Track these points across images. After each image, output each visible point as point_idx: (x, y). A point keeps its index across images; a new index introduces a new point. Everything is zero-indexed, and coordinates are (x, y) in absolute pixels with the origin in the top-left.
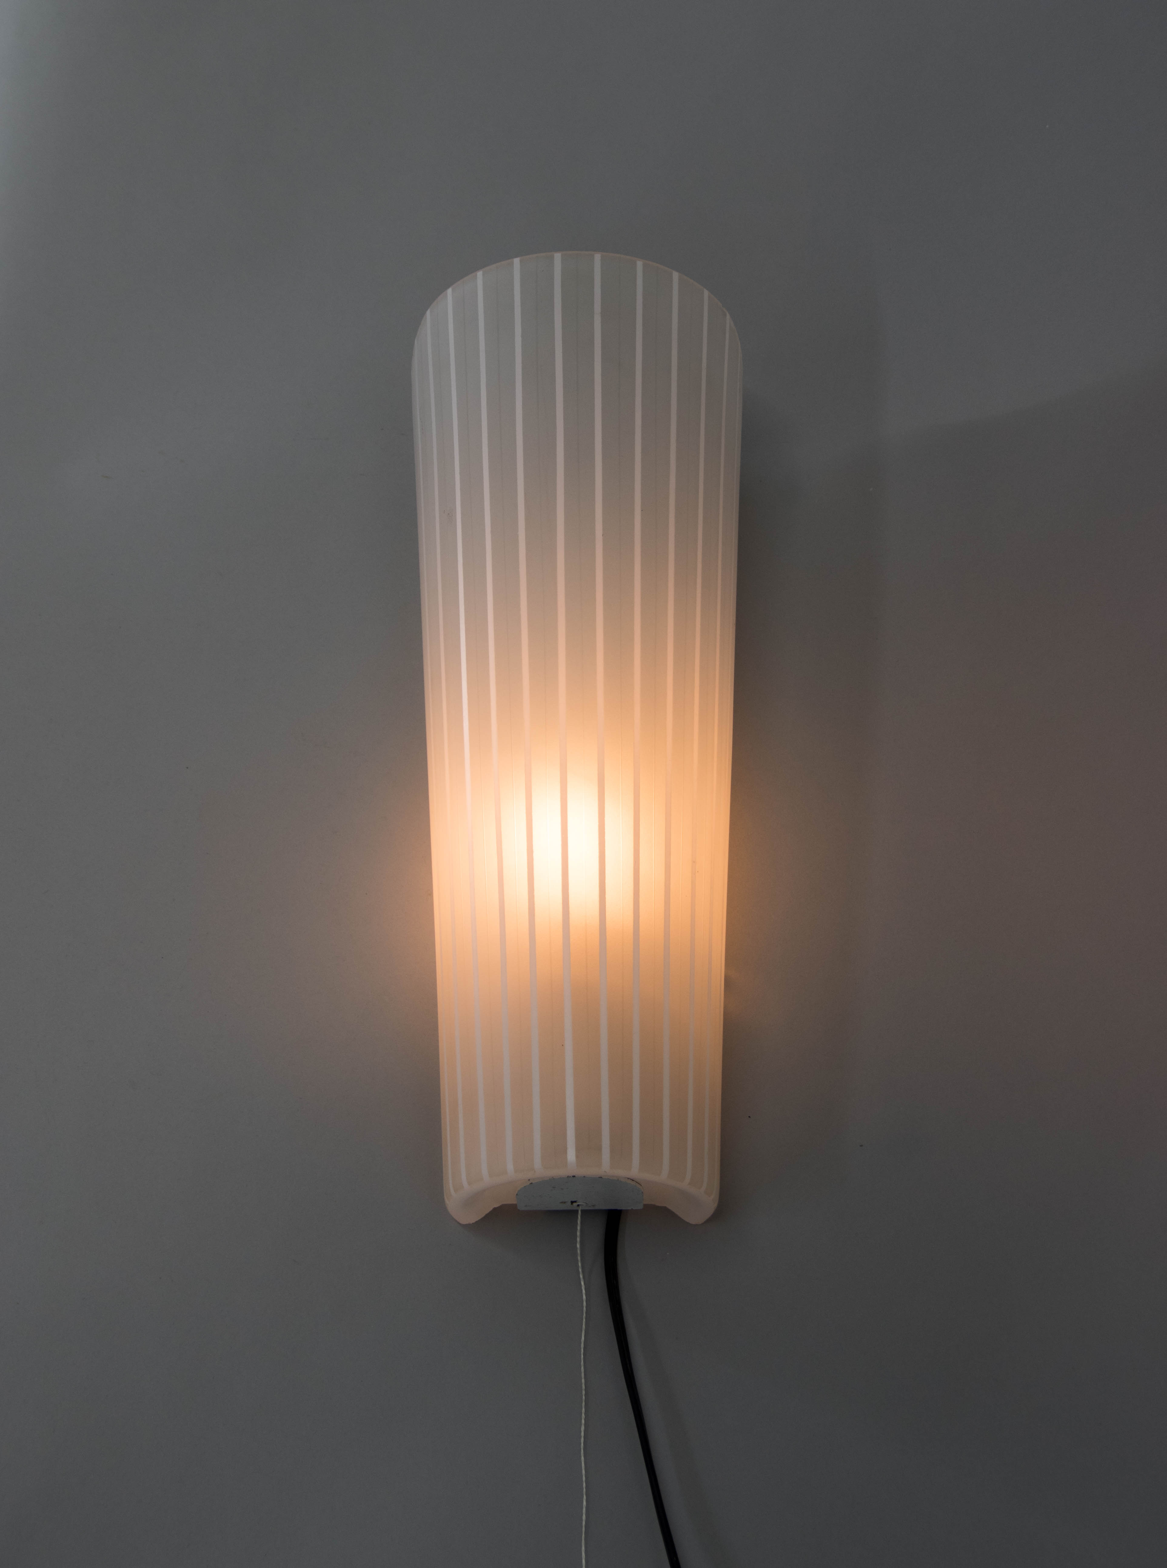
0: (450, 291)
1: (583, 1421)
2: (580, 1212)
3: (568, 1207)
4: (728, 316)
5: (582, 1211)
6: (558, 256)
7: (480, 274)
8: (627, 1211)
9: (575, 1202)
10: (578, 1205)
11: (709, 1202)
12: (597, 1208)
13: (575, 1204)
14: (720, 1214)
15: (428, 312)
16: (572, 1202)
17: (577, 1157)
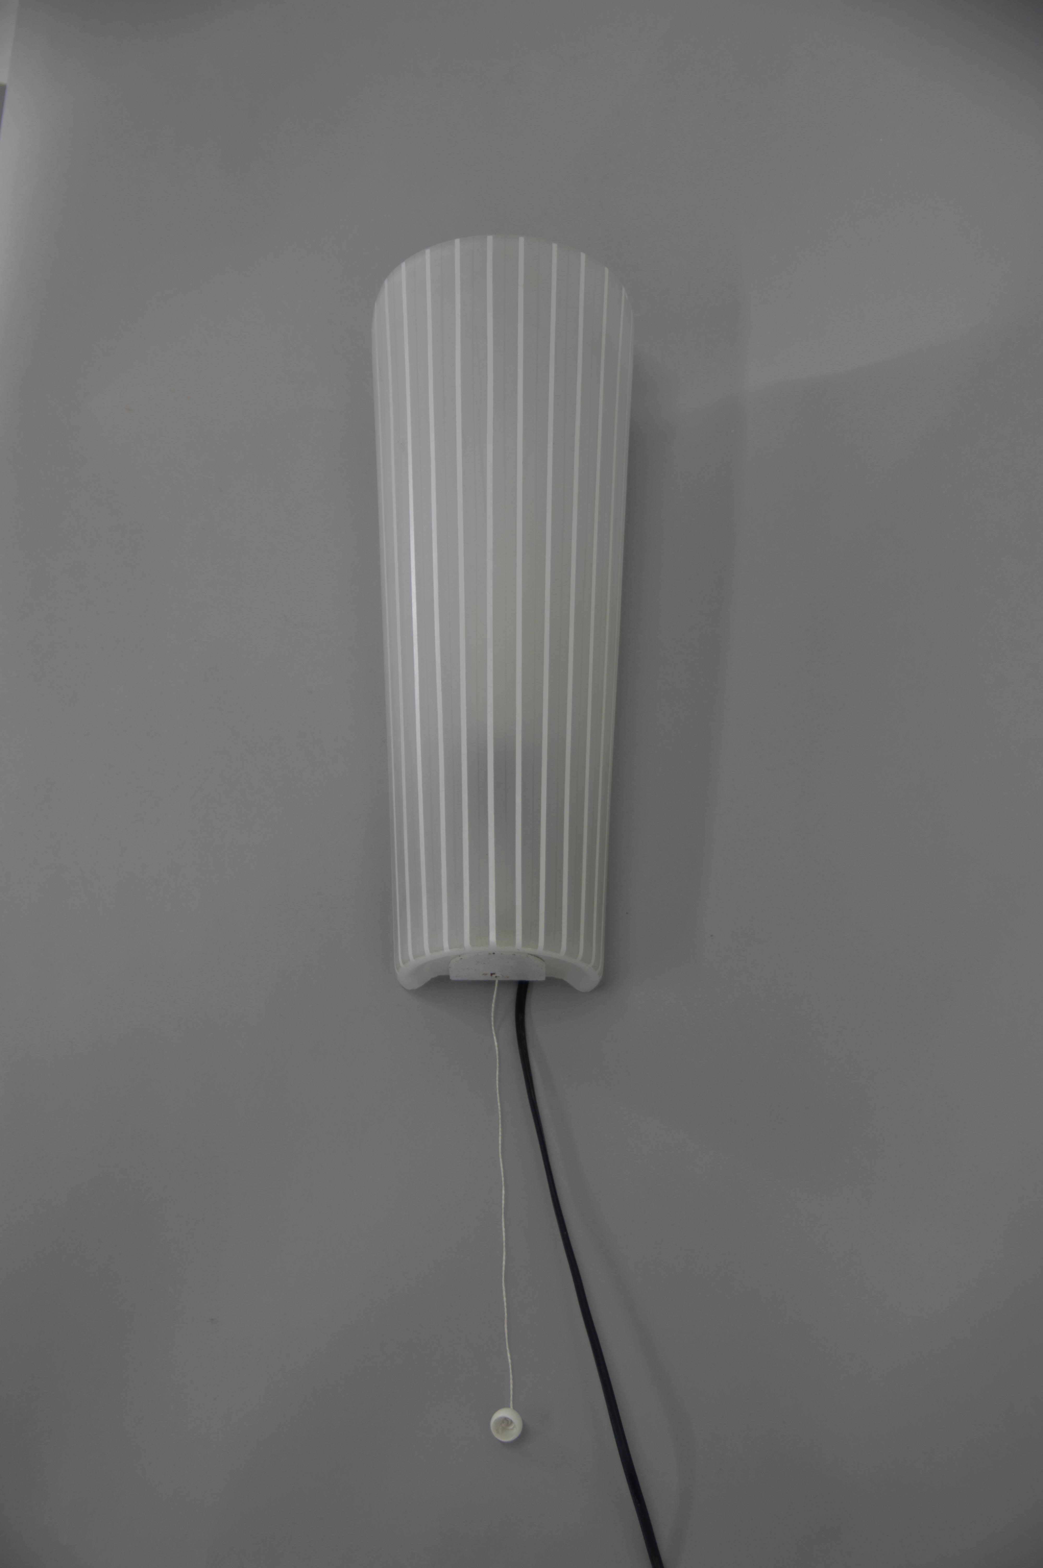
0: (403, 265)
1: (500, 1133)
2: (497, 982)
3: (488, 978)
4: (624, 290)
5: (500, 982)
6: (490, 239)
7: (428, 251)
8: (533, 982)
9: (494, 974)
10: (496, 977)
11: (594, 976)
12: (510, 979)
13: (494, 976)
14: (604, 984)
15: (386, 282)
16: (492, 974)
17: (497, 938)
